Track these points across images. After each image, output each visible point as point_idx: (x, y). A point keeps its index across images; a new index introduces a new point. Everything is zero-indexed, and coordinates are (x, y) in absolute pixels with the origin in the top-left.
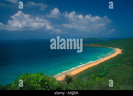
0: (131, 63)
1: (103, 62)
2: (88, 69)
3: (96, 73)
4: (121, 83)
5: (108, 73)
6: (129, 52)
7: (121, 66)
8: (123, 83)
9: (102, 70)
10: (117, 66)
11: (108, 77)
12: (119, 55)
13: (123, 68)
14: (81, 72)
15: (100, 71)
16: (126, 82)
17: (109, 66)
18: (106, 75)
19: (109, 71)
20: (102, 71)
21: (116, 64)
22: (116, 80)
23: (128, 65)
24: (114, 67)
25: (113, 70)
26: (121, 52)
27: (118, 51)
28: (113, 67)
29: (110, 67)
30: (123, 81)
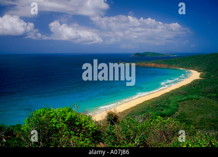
0: (215, 95)
1: (169, 92)
2: (143, 102)
3: (157, 110)
4: (197, 126)
5: (177, 110)
6: (213, 76)
7: (198, 99)
8: (200, 126)
9: (166, 105)
10: (192, 99)
11: (177, 117)
12: (195, 81)
13: (202, 103)
14: (131, 108)
15: (163, 106)
16: (205, 125)
17: (178, 99)
18: (173, 113)
19: (178, 106)
20: (167, 107)
21: (190, 96)
22: (189, 122)
23: (210, 97)
24: (186, 101)
25: (185, 105)
26: (200, 77)
27: (195, 75)
28: (184, 100)
29: (180, 101)
30: (200, 124)
